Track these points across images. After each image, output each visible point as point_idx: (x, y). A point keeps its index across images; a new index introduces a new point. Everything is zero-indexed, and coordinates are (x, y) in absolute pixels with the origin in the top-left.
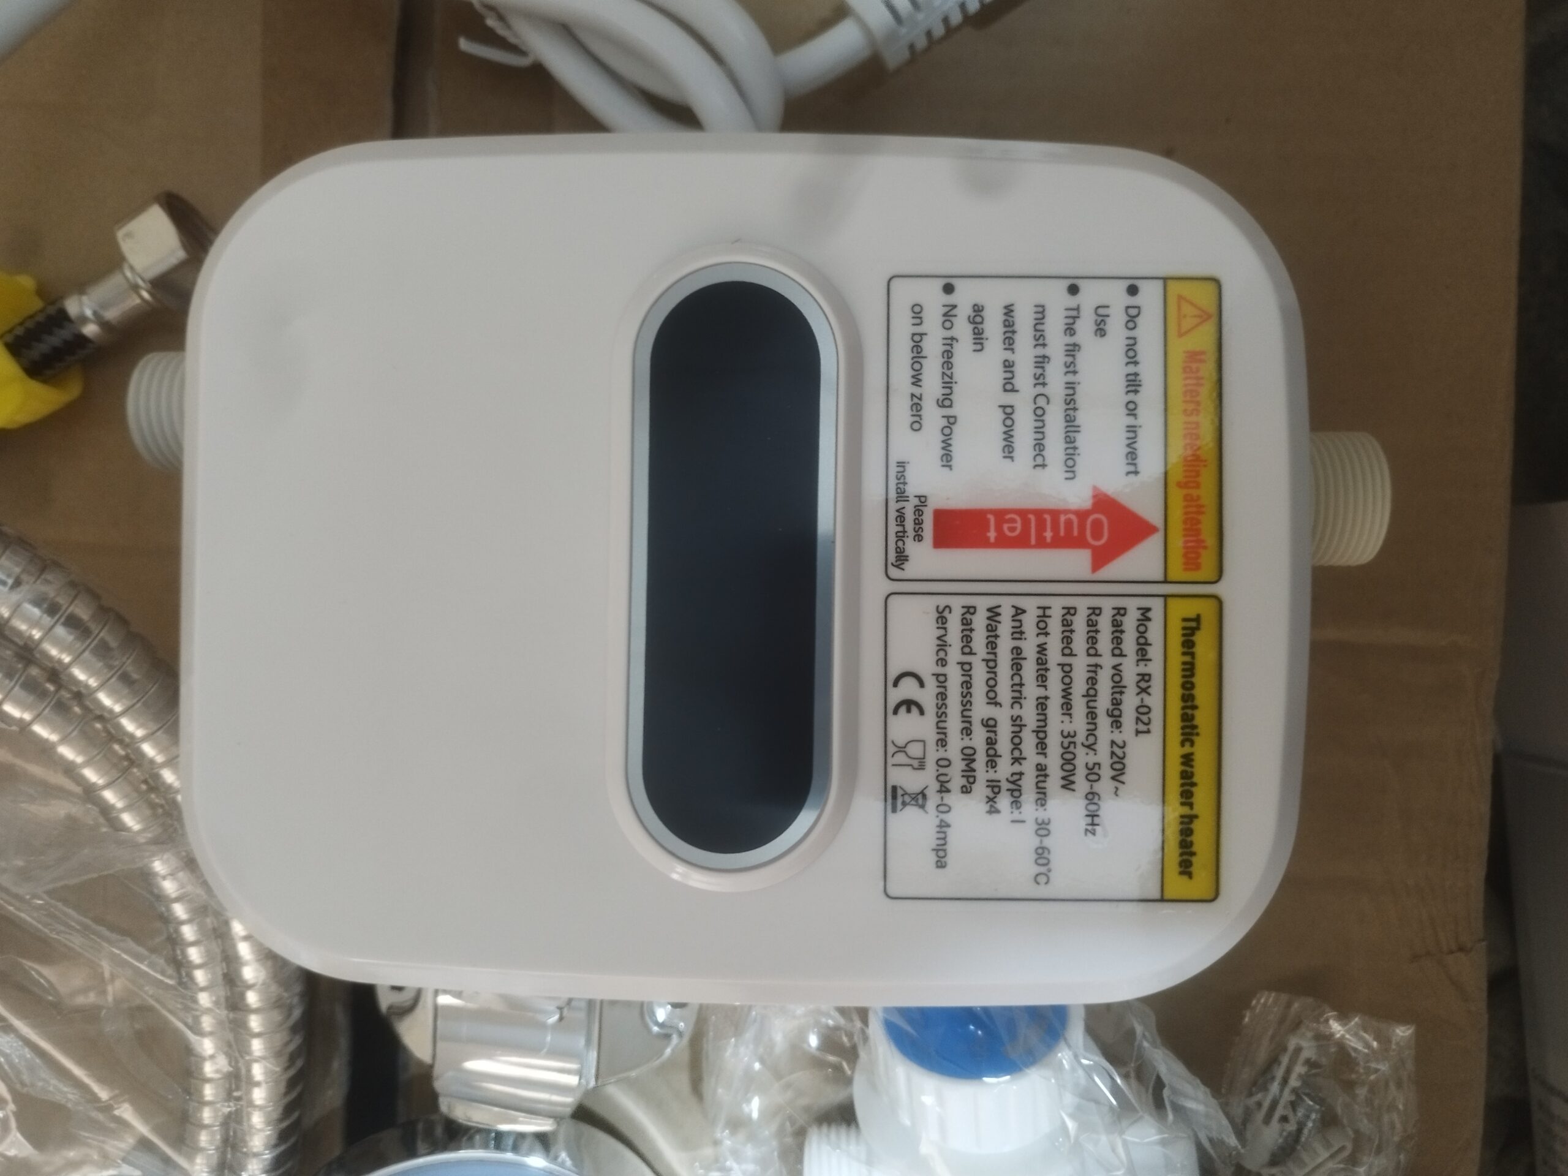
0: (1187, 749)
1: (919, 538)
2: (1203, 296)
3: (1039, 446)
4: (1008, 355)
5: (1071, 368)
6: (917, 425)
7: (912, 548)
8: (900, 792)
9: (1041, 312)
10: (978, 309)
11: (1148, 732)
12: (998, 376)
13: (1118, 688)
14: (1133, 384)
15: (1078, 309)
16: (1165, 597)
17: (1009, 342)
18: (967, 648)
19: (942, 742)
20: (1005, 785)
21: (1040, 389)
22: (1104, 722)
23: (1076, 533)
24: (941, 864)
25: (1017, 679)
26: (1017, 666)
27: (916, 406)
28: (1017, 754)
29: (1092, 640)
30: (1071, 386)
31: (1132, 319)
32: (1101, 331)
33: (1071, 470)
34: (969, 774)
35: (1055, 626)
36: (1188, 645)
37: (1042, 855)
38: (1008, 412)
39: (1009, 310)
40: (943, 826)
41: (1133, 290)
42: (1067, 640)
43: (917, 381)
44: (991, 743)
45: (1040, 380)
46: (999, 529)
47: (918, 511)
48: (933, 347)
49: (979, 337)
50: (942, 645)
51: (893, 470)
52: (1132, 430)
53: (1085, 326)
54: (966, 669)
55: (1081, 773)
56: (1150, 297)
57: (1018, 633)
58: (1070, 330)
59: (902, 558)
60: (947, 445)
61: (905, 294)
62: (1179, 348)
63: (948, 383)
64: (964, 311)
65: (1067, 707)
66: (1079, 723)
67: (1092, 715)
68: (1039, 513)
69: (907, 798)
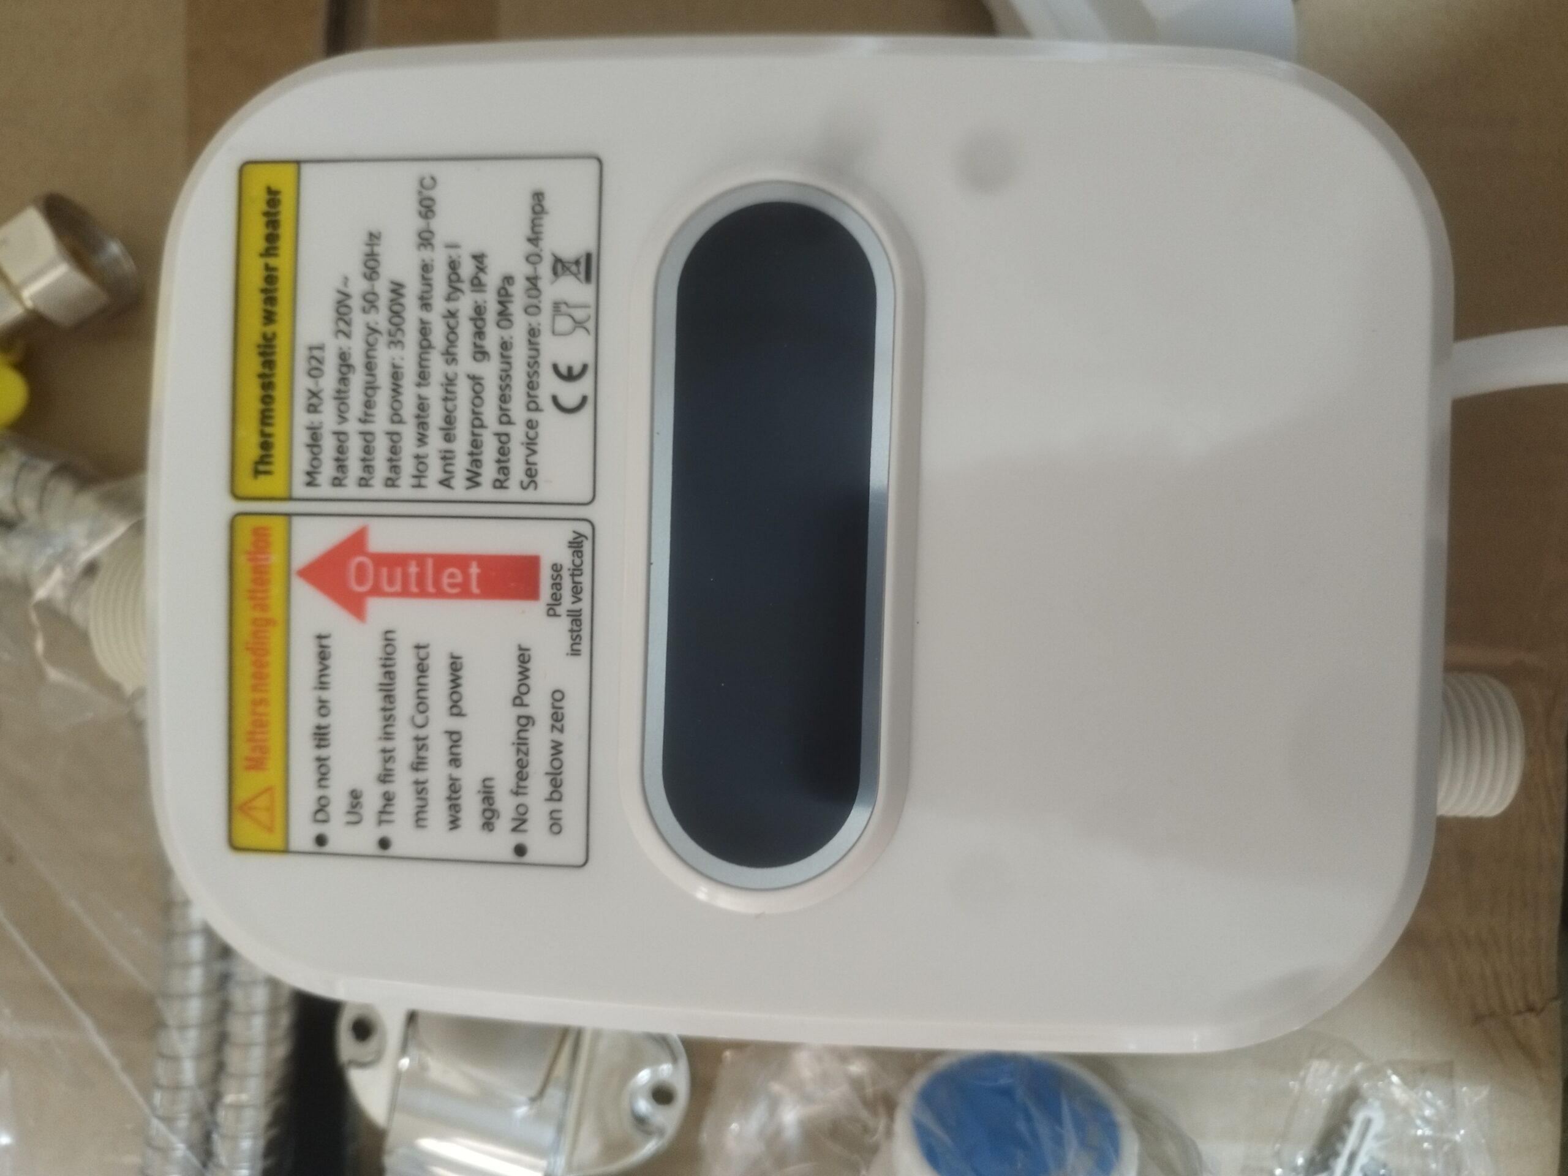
0: (269, 329)
1: (557, 568)
2: (248, 832)
3: (422, 669)
4: (456, 773)
5: (388, 756)
6: (558, 697)
7: (565, 558)
8: (582, 276)
9: (420, 819)
10: (488, 825)
11: (311, 348)
12: (466, 750)
13: (341, 397)
14: (321, 736)
15: (380, 822)
16: (290, 499)
17: (454, 788)
18: (503, 440)
19: (533, 333)
20: (466, 286)
21: (422, 733)
22: (357, 359)
23: (384, 571)
24: (538, 196)
25: (450, 405)
26: (449, 420)
27: (557, 719)
28: (452, 322)
29: (368, 450)
30: (388, 736)
31: (322, 808)
32: (355, 796)
33: (389, 639)
34: (504, 297)
35: (408, 465)
36: (266, 445)
37: (427, 208)
38: (456, 709)
39: (454, 823)
40: (534, 239)
41: (321, 840)
42: (394, 450)
43: (557, 748)
44: (479, 333)
45: (421, 744)
46: (467, 577)
47: (556, 599)
48: (538, 785)
49: (487, 795)
50: (531, 445)
51: (585, 647)
52: (322, 685)
53: (372, 802)
54: (505, 418)
55: (383, 303)
56: (302, 833)
57: (447, 457)
58: (388, 798)
59: (576, 545)
60: (524, 673)
61: (568, 847)
62: (271, 775)
63: (521, 744)
64: (504, 823)
65: (396, 375)
66: (384, 356)
67: (370, 367)
68: (423, 594)
69: (574, 268)
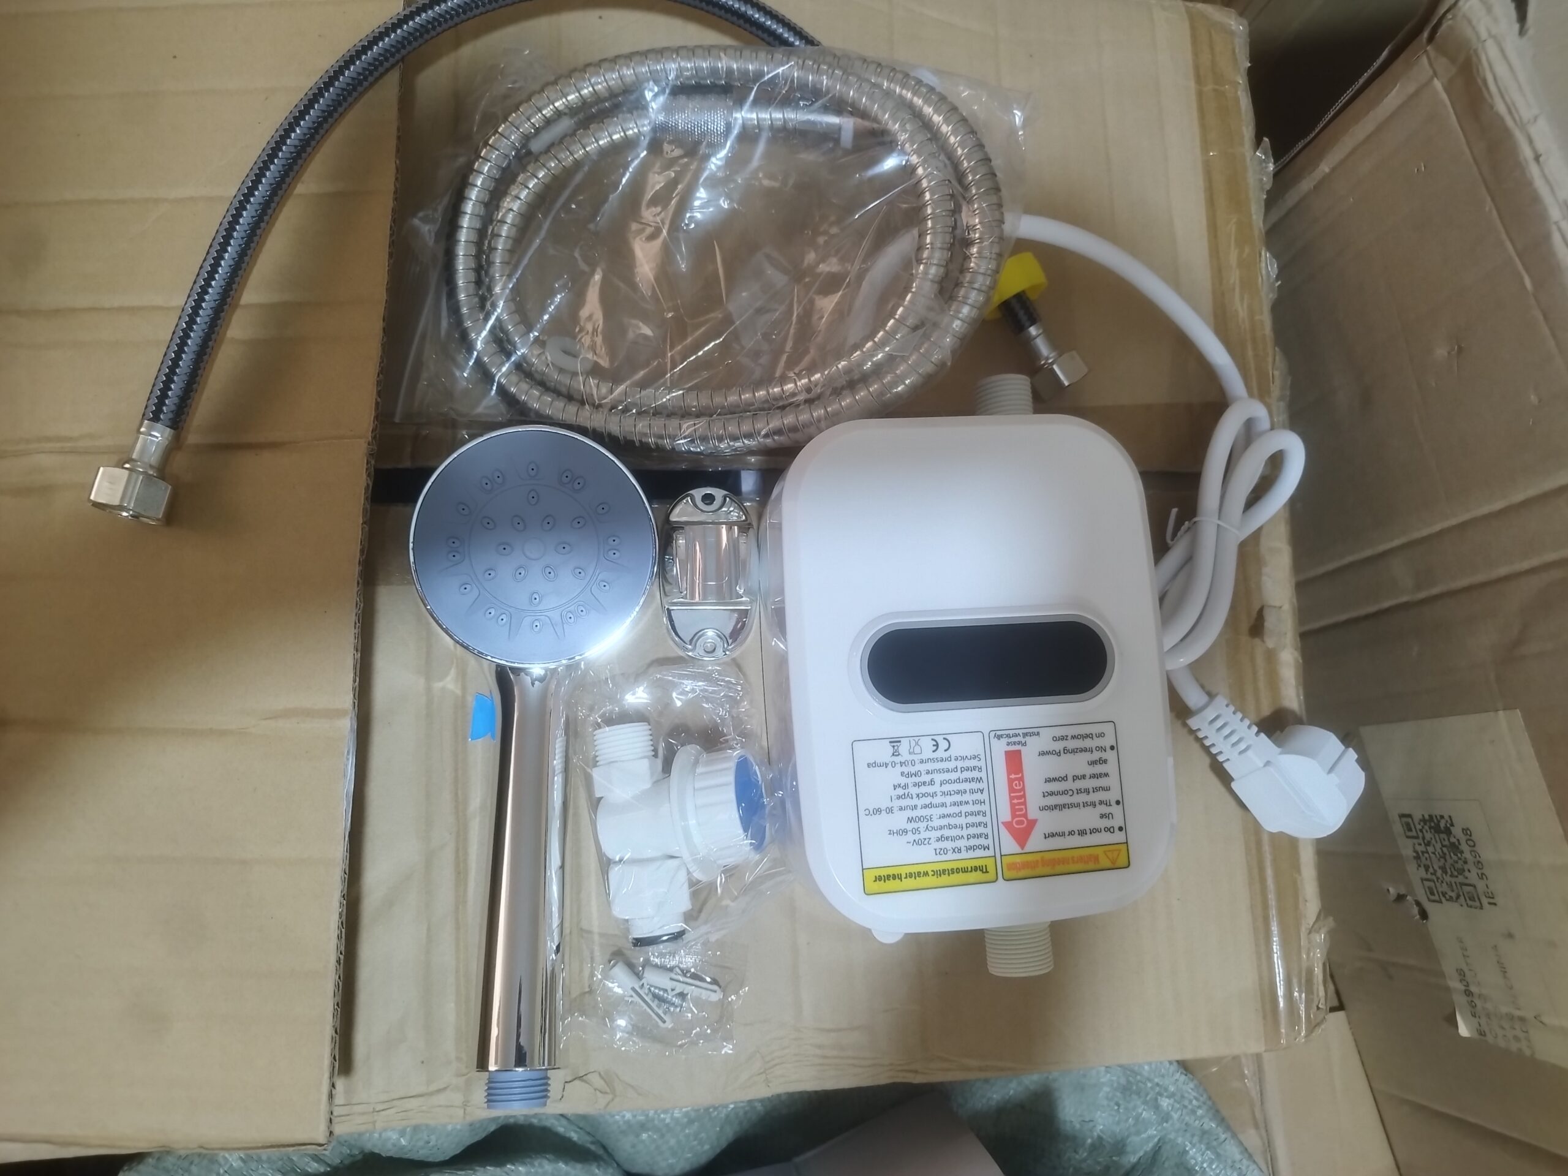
0: (931, 873)
1: (1008, 744)
2: (1122, 861)
3: (1052, 794)
4: (1088, 776)
5: (1085, 804)
6: (1055, 739)
7: (1004, 741)
8: (898, 744)
9: (1107, 789)
10: (1105, 761)
11: (936, 854)
12: (1079, 773)
13: (953, 839)
14: (1082, 833)
15: (1110, 805)
16: (995, 856)
17: (1094, 776)
18: (963, 770)
19: (922, 762)
20: (906, 791)
21: (1075, 792)
22: (939, 834)
23: (1017, 813)
24: (869, 765)
25: (952, 793)
26: (958, 792)
27: (1063, 738)
28: (921, 795)
29: (973, 825)
30: (1078, 805)
31: (1109, 830)
32: (1102, 816)
33: (1043, 809)
34: (910, 775)
35: (977, 808)
36: (976, 869)
37: (878, 811)
38: (1064, 779)
39: (1106, 775)
40: (886, 765)
41: (1121, 829)
42: (972, 814)
43: (1073, 737)
44: (924, 783)
45: (1079, 791)
46: (1016, 779)
47: (1019, 743)
48: (1088, 743)
49: (1093, 763)
50: (963, 758)
51: (1035, 730)
52: (1063, 834)
53: (1104, 809)
54: (955, 770)
55: (915, 825)
56: (1119, 837)
57: (972, 792)
58: (1101, 802)
59: (999, 737)
60: (1048, 753)
61: (1108, 729)
62: (1099, 851)
63: (1074, 751)
64: (1104, 755)
65: (944, 816)
66: (937, 823)
67: (941, 828)
68: (1024, 796)
69: (896, 748)
